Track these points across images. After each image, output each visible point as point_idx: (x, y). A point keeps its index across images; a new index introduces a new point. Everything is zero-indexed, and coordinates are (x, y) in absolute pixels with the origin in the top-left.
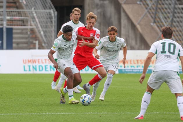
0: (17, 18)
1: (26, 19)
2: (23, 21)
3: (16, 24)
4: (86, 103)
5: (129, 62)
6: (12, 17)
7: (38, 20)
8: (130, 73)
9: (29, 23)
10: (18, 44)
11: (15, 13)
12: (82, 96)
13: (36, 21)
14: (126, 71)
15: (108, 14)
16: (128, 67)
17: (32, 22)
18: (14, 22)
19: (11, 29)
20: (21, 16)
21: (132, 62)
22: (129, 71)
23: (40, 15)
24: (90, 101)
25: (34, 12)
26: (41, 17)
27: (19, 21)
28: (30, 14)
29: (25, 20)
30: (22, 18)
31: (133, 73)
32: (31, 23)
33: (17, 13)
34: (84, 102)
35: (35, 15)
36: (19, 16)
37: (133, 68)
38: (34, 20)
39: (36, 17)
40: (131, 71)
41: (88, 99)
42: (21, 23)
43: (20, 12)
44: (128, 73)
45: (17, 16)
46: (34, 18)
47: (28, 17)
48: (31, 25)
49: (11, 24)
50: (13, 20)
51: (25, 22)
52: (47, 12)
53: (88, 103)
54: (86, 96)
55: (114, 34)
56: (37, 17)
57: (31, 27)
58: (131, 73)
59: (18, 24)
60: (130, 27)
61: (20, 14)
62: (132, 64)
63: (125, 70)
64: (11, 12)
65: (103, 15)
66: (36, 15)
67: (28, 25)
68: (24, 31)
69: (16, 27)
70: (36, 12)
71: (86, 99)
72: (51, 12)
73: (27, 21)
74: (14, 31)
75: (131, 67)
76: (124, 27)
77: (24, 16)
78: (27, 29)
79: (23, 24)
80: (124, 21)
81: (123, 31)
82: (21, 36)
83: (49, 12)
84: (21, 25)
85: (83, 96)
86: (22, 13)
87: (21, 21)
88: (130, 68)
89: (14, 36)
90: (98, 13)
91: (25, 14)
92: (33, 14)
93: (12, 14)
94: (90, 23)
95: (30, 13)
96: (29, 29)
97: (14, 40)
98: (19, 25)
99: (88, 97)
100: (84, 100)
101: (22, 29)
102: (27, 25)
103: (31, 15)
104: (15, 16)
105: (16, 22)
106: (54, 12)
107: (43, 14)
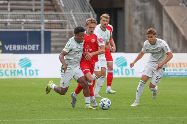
0: (56, 21)
1: (65, 22)
2: (61, 24)
3: (54, 27)
4: (106, 107)
5: (171, 66)
6: (50, 20)
7: (77, 23)
8: (172, 77)
9: (68, 26)
10: (56, 47)
11: (53, 16)
12: (101, 100)
13: (75, 24)
14: (169, 74)
15: (149, 17)
16: (170, 70)
17: (71, 25)
18: (52, 25)
19: (49, 33)
20: (60, 19)
21: (175, 65)
22: (171, 74)
23: (78, 18)
24: (110, 105)
25: (72, 15)
26: (80, 20)
27: (57, 24)
28: (68, 17)
29: (63, 23)
30: (61, 21)
31: (176, 77)
32: (69, 27)
33: (55, 16)
34: (104, 106)
35: (73, 17)
36: (57, 19)
37: (175, 72)
38: (73, 23)
39: (74, 20)
40: (174, 74)
41: (108, 103)
42: (59, 26)
43: (58, 14)
44: (171, 77)
45: (55, 19)
46: (72, 21)
47: (66, 19)
48: (69, 28)
49: (50, 27)
50: (51, 23)
51: (63, 25)
52: (86, 15)
53: (107, 107)
54: (106, 100)
55: (151, 37)
56: (76, 19)
57: (70, 30)
58: (174, 77)
59: (56, 27)
60: (172, 30)
61: (58, 17)
62: (174, 67)
63: (167, 73)
64: (49, 15)
65: (145, 17)
66: (75, 18)
67: (66, 29)
68: (63, 35)
69: (54, 30)
70: (74, 15)
71: (106, 103)
72: (90, 15)
73: (66, 24)
74: (52, 34)
75: (174, 70)
76: (166, 30)
77: (62, 19)
78: (65, 32)
79: (61, 27)
80: (166, 23)
81: (165, 34)
82: (59, 39)
83: (88, 15)
84: (60, 28)
85: (103, 100)
86: (60, 15)
87: (60, 24)
88: (172, 71)
89: (52, 39)
90: (139, 15)
91: (64, 17)
92: (71, 17)
93: (50, 17)
94: (91, 27)
95: (69, 15)
96: (67, 32)
97: (52, 44)
98: (58, 28)
99: (107, 101)
100: (104, 104)
101: (60, 33)
102: (65, 27)
103: (70, 18)
104: (53, 19)
105: (54, 25)
106: (93, 14)
107: (82, 16)
